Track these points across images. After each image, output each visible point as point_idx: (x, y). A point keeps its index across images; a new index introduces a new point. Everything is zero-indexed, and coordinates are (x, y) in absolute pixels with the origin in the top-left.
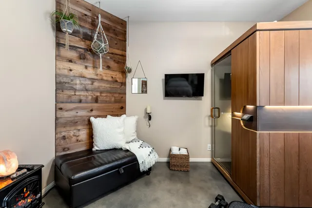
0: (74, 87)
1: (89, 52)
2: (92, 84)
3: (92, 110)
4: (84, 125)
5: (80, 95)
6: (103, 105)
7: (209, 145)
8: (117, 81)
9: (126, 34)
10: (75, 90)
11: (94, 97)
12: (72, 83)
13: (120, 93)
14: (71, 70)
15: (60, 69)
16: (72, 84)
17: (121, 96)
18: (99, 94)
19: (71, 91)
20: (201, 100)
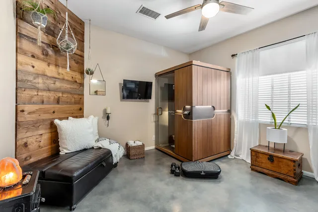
0: (37, 85)
1: (52, 49)
2: (55, 84)
3: (54, 112)
4: (46, 129)
5: (43, 95)
6: (65, 106)
7: (154, 136)
8: (76, 82)
9: (84, 35)
10: (38, 90)
11: (56, 97)
12: (35, 81)
13: (79, 95)
14: (33, 67)
15: (21, 64)
16: (35, 83)
17: (80, 97)
18: (60, 95)
19: (34, 90)
20: (149, 102)
